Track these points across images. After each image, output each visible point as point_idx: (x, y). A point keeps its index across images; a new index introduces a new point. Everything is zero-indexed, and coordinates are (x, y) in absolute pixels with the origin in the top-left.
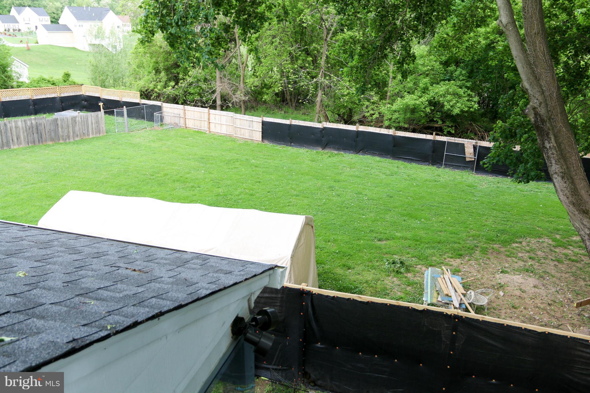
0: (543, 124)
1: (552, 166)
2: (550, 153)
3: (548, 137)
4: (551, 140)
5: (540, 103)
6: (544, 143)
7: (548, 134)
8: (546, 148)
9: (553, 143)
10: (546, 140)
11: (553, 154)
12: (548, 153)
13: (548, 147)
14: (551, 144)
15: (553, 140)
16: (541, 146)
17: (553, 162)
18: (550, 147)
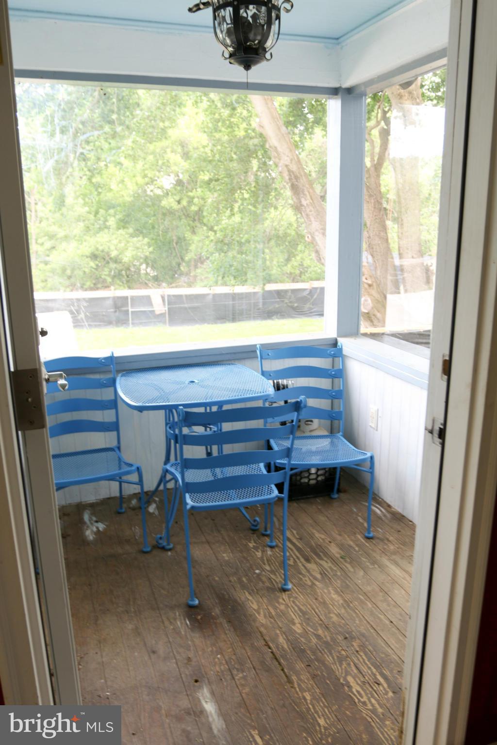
0: (297, 181)
1: (312, 224)
2: (308, 210)
3: (304, 194)
4: (306, 196)
5: (291, 160)
6: (301, 202)
7: (303, 192)
8: (303, 206)
9: (309, 201)
10: (302, 197)
11: (311, 211)
12: (306, 211)
13: (305, 205)
14: (308, 201)
15: (308, 197)
16: (299, 205)
17: (313, 219)
18: (307, 204)
